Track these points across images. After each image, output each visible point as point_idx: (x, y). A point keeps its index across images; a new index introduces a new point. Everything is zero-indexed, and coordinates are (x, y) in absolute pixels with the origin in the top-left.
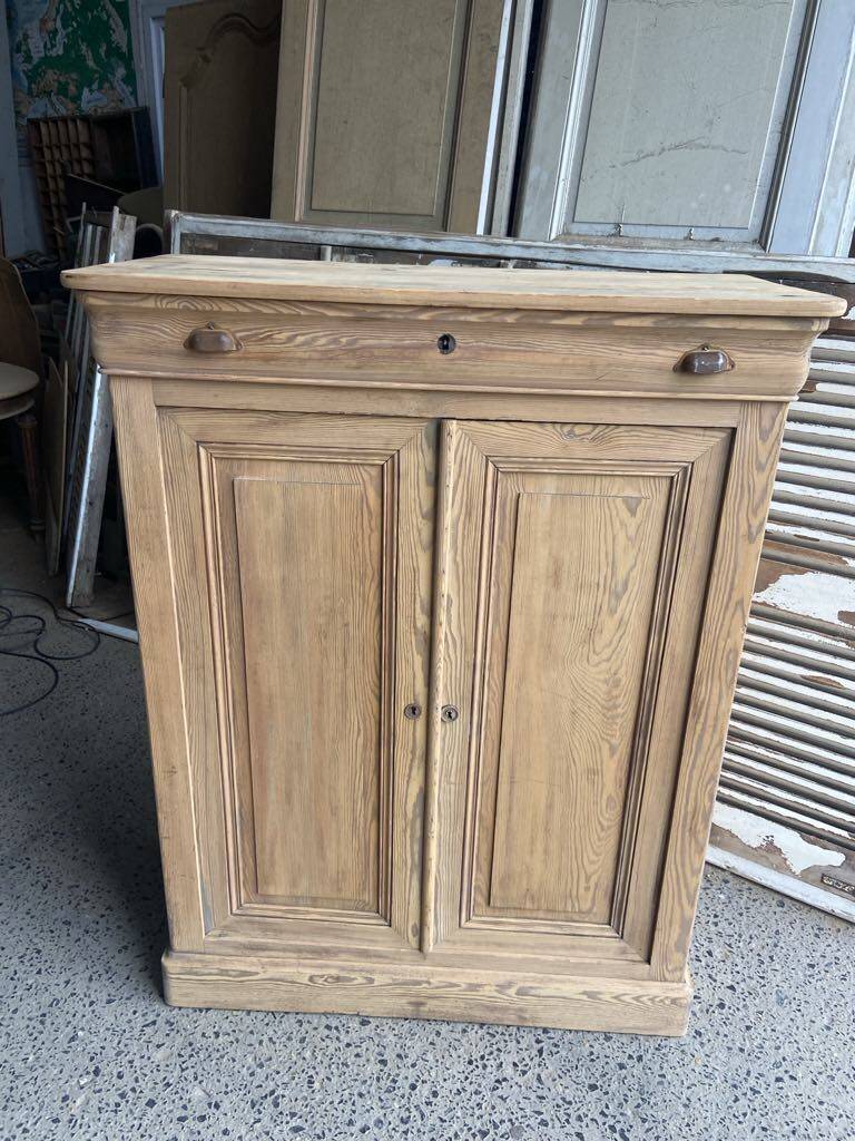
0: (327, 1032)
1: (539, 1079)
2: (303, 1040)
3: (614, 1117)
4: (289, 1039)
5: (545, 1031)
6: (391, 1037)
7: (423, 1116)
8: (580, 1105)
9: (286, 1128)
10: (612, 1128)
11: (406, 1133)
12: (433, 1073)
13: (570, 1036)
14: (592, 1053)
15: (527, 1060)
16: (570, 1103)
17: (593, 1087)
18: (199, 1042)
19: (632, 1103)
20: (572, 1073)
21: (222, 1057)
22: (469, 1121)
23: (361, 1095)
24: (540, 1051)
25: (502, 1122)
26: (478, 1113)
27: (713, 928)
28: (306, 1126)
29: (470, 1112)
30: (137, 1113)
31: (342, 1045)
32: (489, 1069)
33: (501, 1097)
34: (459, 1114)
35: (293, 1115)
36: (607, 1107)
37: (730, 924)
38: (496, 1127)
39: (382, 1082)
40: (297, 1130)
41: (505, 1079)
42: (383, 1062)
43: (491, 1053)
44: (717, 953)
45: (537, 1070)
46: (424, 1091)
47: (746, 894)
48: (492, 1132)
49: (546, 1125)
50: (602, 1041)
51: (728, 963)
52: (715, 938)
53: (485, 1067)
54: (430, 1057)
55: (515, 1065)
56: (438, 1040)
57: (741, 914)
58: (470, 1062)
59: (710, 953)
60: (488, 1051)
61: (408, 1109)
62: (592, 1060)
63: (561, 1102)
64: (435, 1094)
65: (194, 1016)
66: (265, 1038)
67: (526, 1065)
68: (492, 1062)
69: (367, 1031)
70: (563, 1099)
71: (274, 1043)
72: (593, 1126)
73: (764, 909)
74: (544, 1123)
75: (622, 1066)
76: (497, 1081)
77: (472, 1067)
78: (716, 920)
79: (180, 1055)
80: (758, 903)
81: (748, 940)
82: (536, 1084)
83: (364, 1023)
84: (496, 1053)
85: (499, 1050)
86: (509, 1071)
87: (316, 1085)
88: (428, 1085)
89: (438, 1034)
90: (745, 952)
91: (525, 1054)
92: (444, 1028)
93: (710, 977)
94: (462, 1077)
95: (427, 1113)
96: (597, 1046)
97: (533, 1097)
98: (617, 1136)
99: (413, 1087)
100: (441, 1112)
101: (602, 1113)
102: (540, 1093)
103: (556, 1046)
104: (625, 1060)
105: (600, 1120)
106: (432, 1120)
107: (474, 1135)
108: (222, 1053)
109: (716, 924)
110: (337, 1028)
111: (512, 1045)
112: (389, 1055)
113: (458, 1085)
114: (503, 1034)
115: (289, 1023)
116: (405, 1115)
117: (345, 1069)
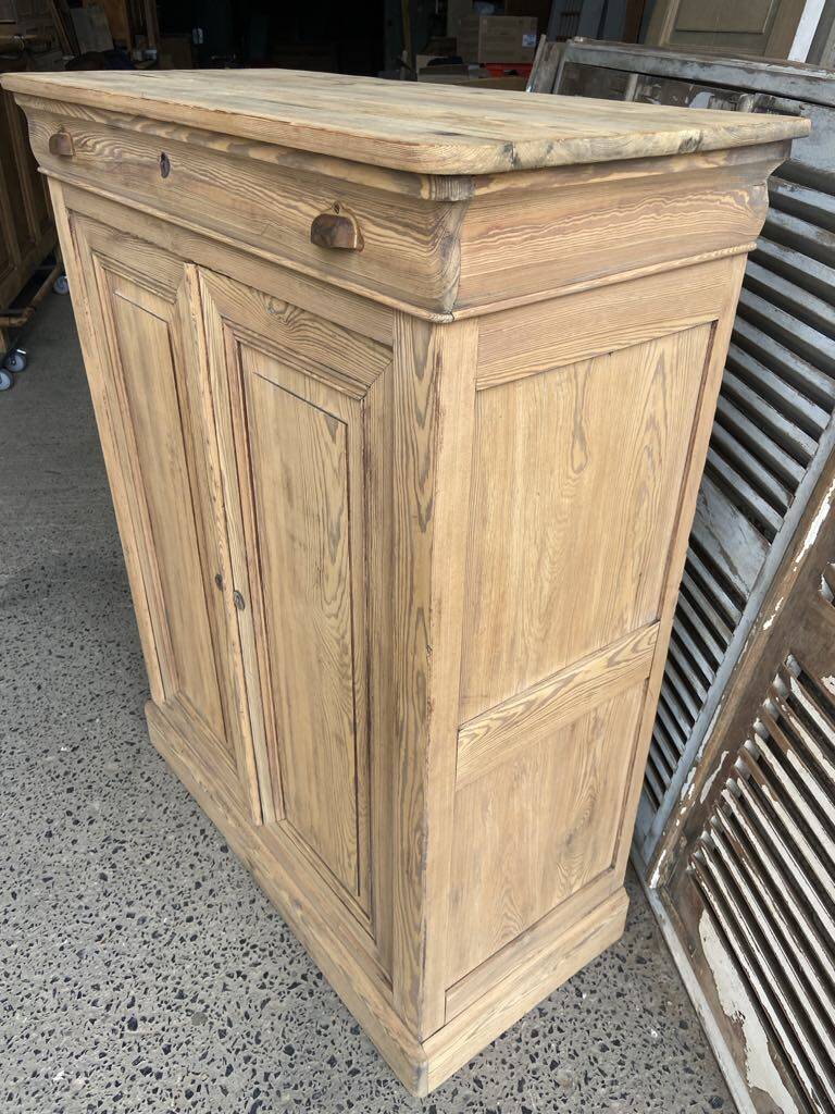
0: (198, 834)
1: (264, 1003)
2: (179, 826)
3: (270, 1087)
4: (175, 818)
5: (320, 975)
6: (225, 874)
7: (169, 943)
8: (262, 1050)
9: (100, 870)
10: (257, 1092)
11: (145, 942)
12: (213, 924)
13: (332, 998)
14: (326, 1027)
15: (277, 982)
16: (258, 1042)
17: (289, 1051)
18: (135, 777)
19: (298, 1094)
20: (291, 1024)
21: (133, 795)
22: (186, 978)
23: (159, 893)
24: (295, 985)
25: (202, 1002)
26: (199, 978)
27: (595, 1049)
28: (110, 880)
29: (196, 972)
30: (58, 790)
31: (193, 850)
32: (246, 959)
33: (225, 985)
34: (188, 967)
35: (114, 866)
36: (276, 1075)
37: (620, 1063)
38: (193, 1001)
39: (180, 897)
40: (104, 877)
41: (245, 977)
42: (198, 885)
43: (264, 950)
44: (560, 1074)
45: (273, 995)
46: (193, 928)
47: (688, 1055)
48: (187, 1000)
49: (221, 1037)
50: (348, 1028)
51: (559, 1091)
52: (583, 1056)
53: (246, 954)
54: (226, 911)
55: (266, 975)
56: (246, 905)
57: (648, 1067)
58: (242, 942)
59: (554, 1065)
60: (263, 946)
61: (167, 930)
62: (319, 1033)
63: (254, 1034)
64: (194, 938)
65: (155, 758)
66: (165, 806)
67: (271, 983)
68: (255, 957)
69: (219, 856)
70: (259, 1034)
71: (165, 813)
72: (248, 1074)
73: (687, 1087)
74: (222, 1034)
75: (332, 1062)
76: (239, 973)
77: (239, 946)
78: (610, 1046)
79: (117, 776)
80: (688, 1076)
81: (617, 1094)
82: (258, 1003)
83: (224, 849)
84: (267, 953)
85: (271, 953)
86: (256, 974)
87: (148, 861)
88: (200, 928)
89: (253, 901)
90: (594, 1100)
91: (283, 975)
92: (262, 902)
93: (521, 1082)
94: (225, 945)
95: (174, 944)
96: (338, 1027)
97: (242, 1011)
98: (252, 1101)
99: (190, 920)
100: (182, 952)
101: (267, 1076)
102: (251, 1012)
103: (311, 994)
104: (341, 1060)
105: (260, 1076)
106: (169, 952)
107: (175, 990)
108: (136, 793)
109: (604, 1049)
110: (206, 837)
111: (285, 960)
112: (207, 885)
113: (214, 949)
114: (290, 946)
115: (186, 809)
116: (161, 931)
117: (174, 867)
